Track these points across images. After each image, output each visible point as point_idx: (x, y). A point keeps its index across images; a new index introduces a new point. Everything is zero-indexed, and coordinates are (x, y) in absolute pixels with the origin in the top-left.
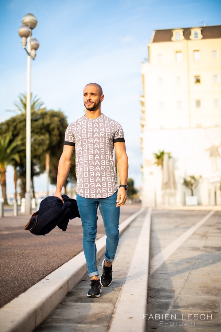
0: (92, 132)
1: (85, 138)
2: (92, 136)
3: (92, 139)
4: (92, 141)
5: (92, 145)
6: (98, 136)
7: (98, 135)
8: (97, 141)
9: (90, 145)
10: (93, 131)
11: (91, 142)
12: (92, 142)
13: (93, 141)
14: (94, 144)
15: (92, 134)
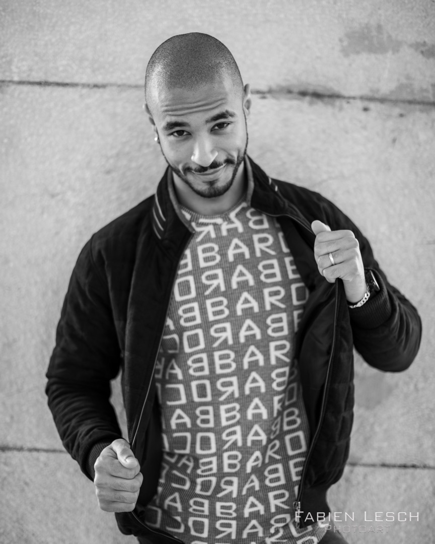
0: (223, 288)
1: (196, 327)
2: (227, 312)
3: (228, 325)
4: (228, 335)
5: (232, 355)
6: (256, 310)
7: (255, 305)
8: (254, 336)
9: (221, 358)
10: (228, 282)
11: (226, 341)
12: (230, 342)
13: (236, 335)
14: (239, 350)
15: (225, 302)
